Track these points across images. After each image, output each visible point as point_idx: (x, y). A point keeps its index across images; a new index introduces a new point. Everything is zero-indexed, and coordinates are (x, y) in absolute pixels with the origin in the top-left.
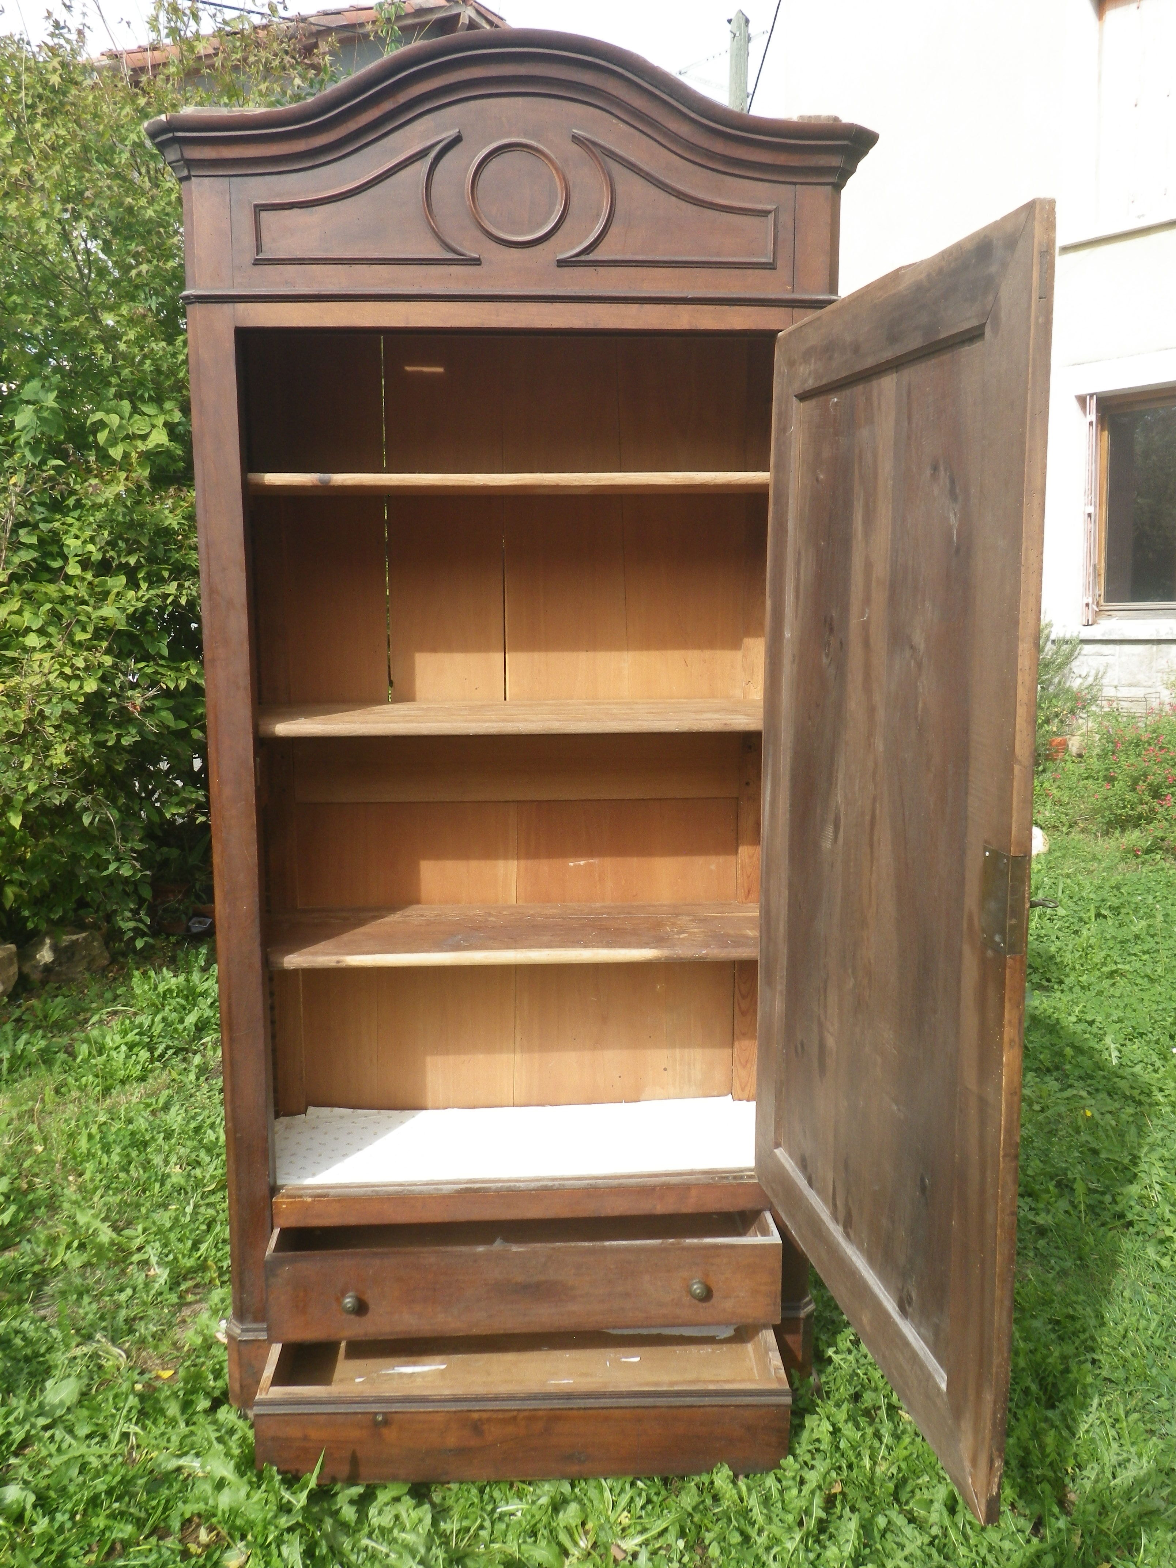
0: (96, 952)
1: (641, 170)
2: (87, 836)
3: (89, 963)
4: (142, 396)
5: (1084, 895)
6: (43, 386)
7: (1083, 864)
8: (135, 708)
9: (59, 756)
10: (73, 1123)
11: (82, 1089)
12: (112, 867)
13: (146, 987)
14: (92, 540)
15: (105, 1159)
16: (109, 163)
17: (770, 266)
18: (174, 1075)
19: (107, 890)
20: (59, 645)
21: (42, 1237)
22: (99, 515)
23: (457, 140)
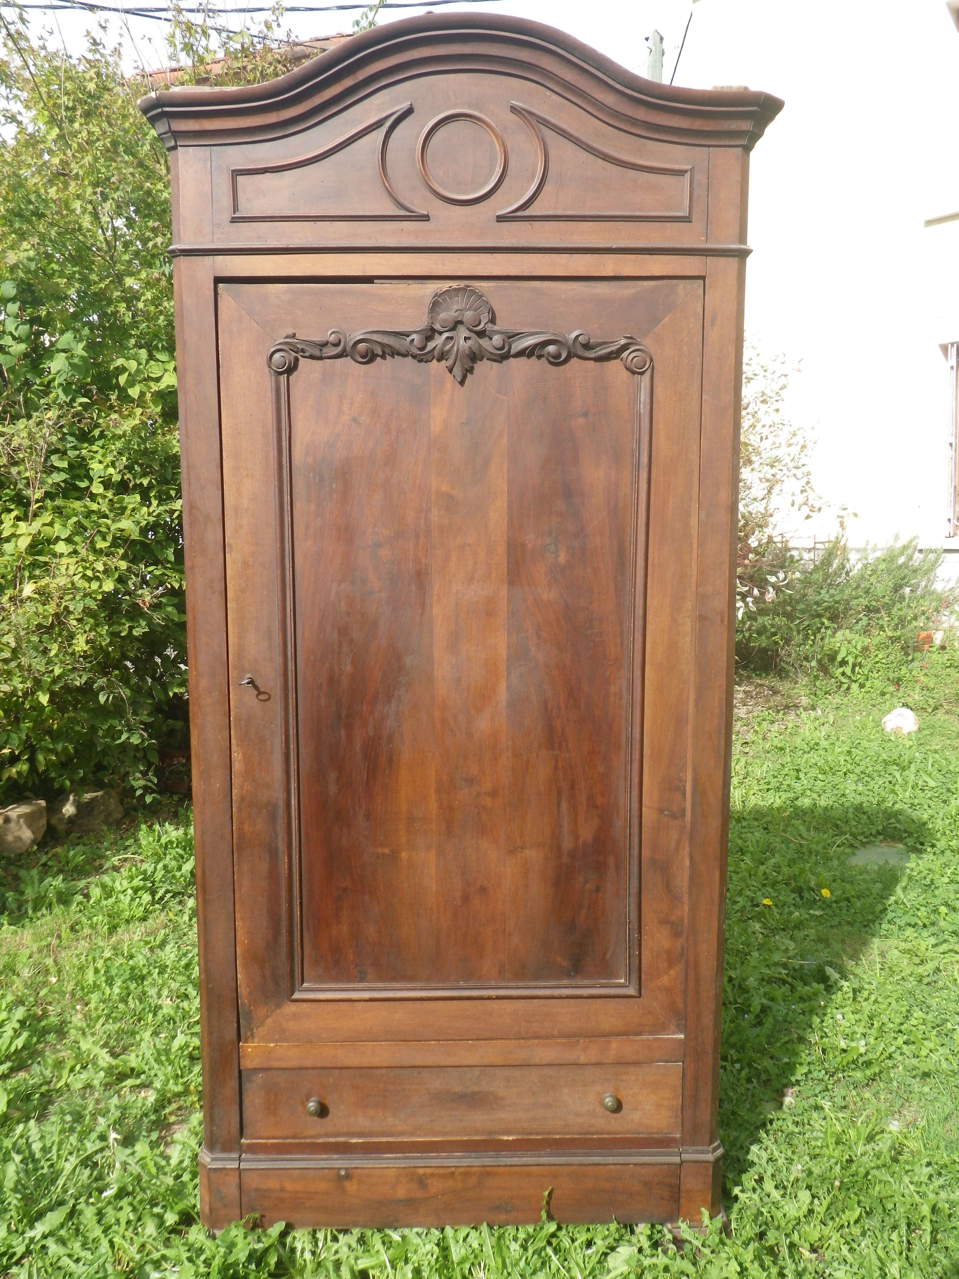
0: (112, 807)
1: (571, 135)
2: (104, 712)
3: (107, 816)
4: (156, 345)
5: (951, 768)
6: (75, 337)
7: (948, 742)
8: (144, 604)
9: (80, 644)
10: (83, 958)
11: (93, 927)
12: (124, 737)
13: (151, 839)
14: (113, 464)
15: (108, 991)
16: (134, 155)
17: (687, 220)
18: (171, 915)
19: (121, 756)
20: (83, 552)
21: (50, 1061)
22: (119, 444)
23: (409, 112)
